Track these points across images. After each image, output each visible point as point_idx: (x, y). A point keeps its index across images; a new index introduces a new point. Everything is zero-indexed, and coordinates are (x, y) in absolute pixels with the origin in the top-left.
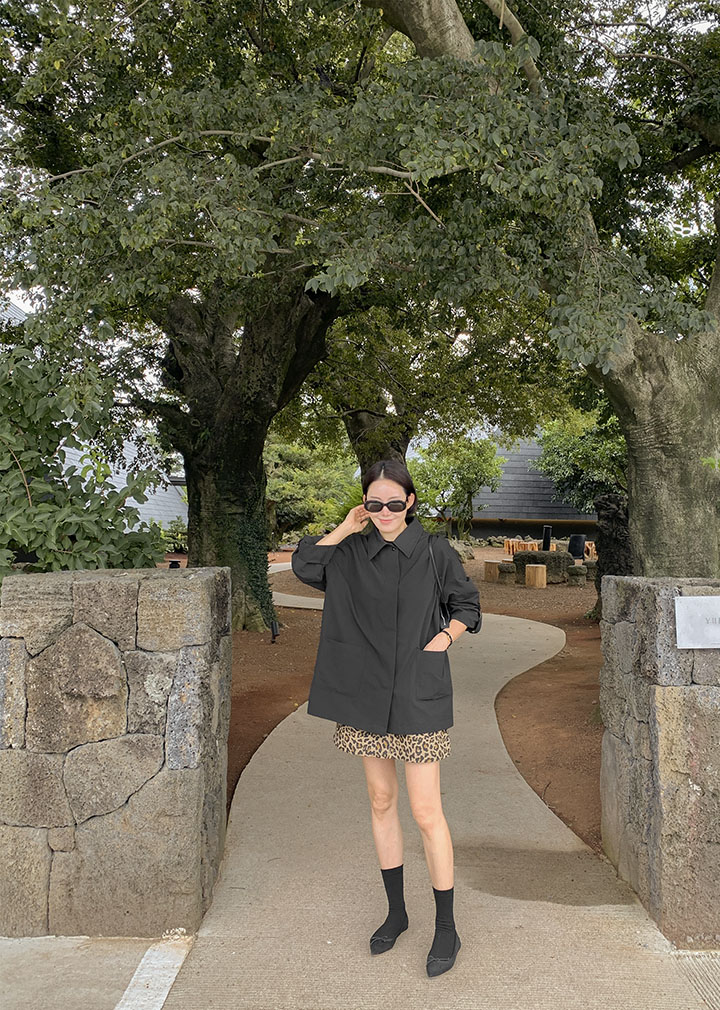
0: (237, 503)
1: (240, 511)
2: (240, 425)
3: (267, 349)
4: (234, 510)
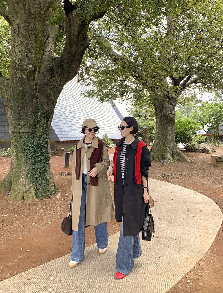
0: (25, 126)
1: (27, 131)
2: (17, 80)
3: (20, 31)
4: (23, 130)
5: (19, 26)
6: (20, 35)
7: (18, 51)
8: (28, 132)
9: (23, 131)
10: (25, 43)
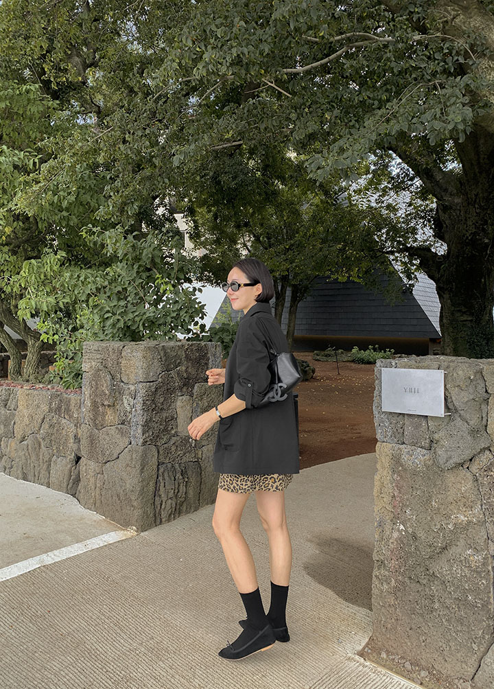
0: (467, 313)
1: (470, 319)
2: (464, 258)
4: (465, 317)
5: (476, 195)
6: (477, 206)
7: (471, 223)
8: (471, 321)
9: (465, 319)
10: (482, 214)
